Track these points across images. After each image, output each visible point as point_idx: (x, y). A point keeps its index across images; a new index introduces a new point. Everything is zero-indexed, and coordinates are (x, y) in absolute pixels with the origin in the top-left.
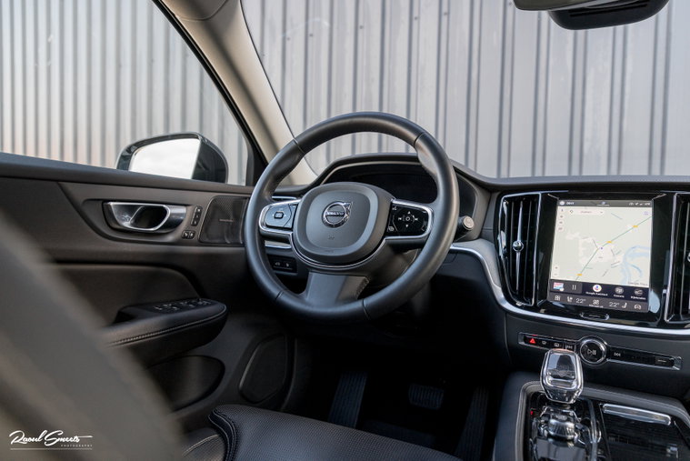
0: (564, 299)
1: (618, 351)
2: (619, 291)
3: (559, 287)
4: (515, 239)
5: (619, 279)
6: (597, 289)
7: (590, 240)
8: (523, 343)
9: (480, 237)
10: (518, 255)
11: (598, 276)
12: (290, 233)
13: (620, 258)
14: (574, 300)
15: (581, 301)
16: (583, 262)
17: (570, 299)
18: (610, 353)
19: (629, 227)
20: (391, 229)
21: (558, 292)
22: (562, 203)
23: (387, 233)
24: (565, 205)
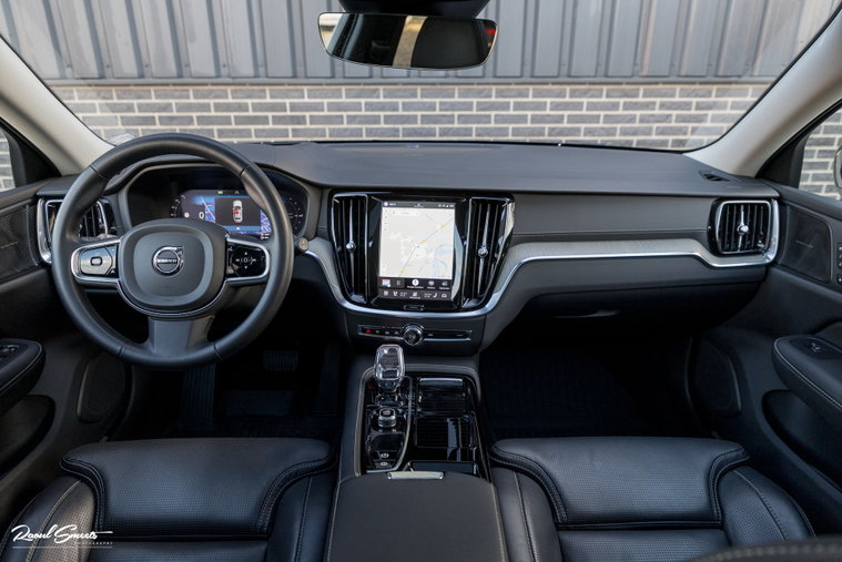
0: (391, 293)
1: (430, 332)
2: (431, 283)
3: (386, 283)
4: (348, 242)
5: (431, 273)
6: (416, 283)
7: (409, 240)
8: (361, 334)
9: (316, 235)
10: (352, 256)
11: (416, 273)
12: (116, 280)
13: (431, 255)
14: (399, 294)
15: (403, 294)
16: (404, 260)
17: (395, 293)
18: (425, 334)
19: (438, 227)
20: (230, 271)
21: (386, 288)
22: (386, 204)
23: (227, 276)
24: (389, 206)
